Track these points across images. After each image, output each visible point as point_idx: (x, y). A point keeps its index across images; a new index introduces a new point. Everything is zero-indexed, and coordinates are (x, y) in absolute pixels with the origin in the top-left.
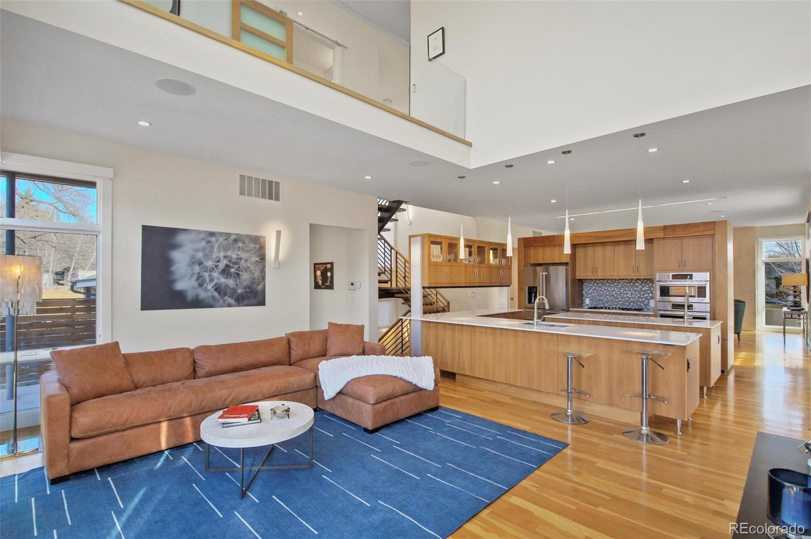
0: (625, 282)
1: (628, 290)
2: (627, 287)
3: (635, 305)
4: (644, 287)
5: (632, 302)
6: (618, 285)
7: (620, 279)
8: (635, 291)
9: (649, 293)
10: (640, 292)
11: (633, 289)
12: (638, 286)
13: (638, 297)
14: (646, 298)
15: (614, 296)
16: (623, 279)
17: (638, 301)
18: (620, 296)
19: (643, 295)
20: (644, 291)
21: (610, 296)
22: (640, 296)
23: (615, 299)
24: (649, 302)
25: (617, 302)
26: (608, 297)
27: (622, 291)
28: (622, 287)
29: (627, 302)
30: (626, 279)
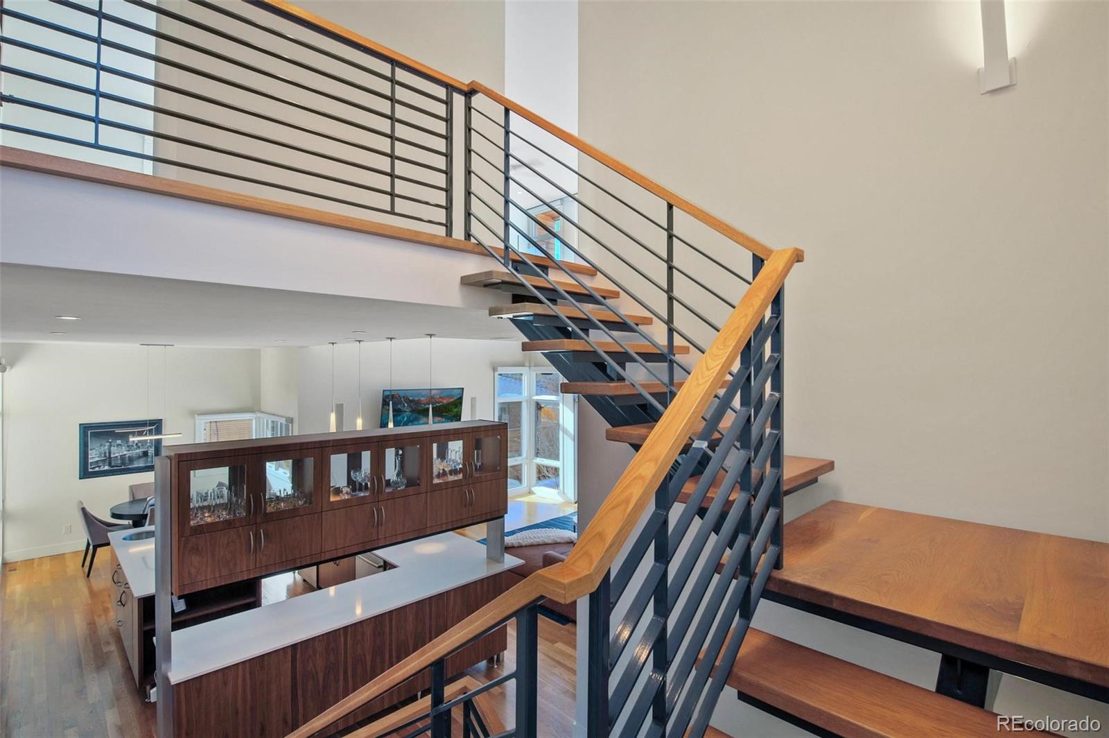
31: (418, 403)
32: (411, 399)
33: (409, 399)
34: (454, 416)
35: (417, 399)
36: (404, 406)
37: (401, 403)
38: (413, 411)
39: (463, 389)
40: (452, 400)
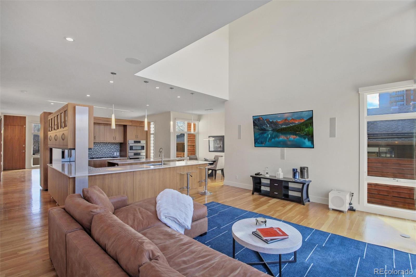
0: (103, 144)
1: (105, 148)
2: (104, 147)
3: (108, 155)
4: (112, 146)
5: (106, 154)
6: (100, 146)
7: (101, 143)
8: (108, 148)
9: (114, 149)
10: (110, 149)
11: (107, 148)
12: (109, 146)
13: (109, 151)
14: (113, 152)
15: (97, 152)
16: (102, 143)
17: (109, 153)
18: (101, 151)
19: (112, 150)
20: (112, 148)
21: (95, 151)
22: (110, 151)
23: (98, 153)
24: (114, 154)
25: (99, 154)
26: (94, 152)
27: (102, 148)
28: (101, 146)
29: (104, 154)
30: (104, 143)
31: (276, 124)
32: (271, 121)
33: (270, 121)
34: (306, 135)
35: (275, 121)
36: (267, 126)
37: (265, 124)
38: (273, 130)
39: (312, 111)
40: (302, 121)
